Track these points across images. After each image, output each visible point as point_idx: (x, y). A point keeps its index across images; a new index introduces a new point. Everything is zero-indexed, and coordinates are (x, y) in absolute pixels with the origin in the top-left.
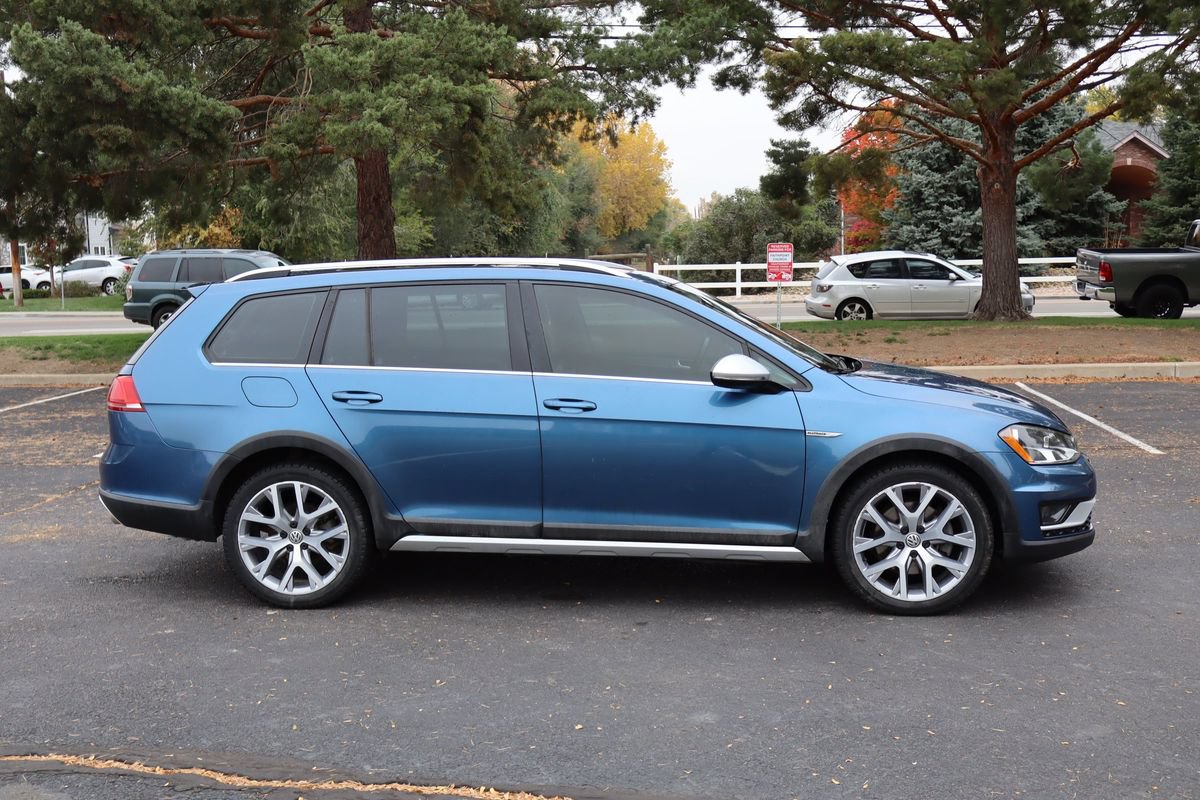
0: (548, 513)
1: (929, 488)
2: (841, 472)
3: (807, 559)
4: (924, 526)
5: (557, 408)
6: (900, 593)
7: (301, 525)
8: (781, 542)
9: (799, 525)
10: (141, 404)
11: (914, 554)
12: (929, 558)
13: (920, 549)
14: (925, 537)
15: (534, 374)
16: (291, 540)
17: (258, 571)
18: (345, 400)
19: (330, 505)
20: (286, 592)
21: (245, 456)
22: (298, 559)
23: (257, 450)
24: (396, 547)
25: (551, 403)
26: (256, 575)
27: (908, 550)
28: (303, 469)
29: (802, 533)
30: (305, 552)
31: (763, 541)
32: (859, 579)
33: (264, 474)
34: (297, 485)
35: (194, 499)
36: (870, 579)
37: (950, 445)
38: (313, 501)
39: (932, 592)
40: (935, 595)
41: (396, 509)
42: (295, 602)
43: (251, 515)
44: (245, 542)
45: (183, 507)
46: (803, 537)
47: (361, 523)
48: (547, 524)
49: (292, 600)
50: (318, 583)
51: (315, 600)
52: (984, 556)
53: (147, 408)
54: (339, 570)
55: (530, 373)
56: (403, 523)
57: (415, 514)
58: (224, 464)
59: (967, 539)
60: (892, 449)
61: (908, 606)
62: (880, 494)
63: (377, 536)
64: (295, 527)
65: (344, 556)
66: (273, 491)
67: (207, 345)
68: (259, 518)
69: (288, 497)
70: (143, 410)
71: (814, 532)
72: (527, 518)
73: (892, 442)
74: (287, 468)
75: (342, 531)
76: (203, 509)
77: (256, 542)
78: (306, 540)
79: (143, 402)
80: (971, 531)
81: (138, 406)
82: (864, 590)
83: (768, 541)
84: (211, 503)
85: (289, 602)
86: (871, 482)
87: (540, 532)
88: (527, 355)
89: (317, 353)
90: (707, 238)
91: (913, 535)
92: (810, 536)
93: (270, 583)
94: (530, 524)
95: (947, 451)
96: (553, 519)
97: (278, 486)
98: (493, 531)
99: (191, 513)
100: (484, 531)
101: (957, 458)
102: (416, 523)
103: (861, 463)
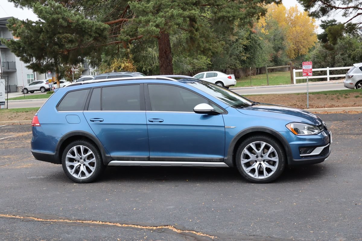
0: (151, 153)
1: (263, 143)
2: (235, 139)
3: (228, 166)
4: (263, 155)
5: (152, 121)
6: (256, 176)
7: (83, 158)
8: (219, 161)
9: (224, 155)
11: (260, 164)
12: (265, 165)
13: (262, 163)
14: (263, 159)
15: (146, 111)
16: (80, 163)
17: (71, 172)
18: (93, 121)
19: (90, 152)
20: (79, 178)
21: (66, 138)
22: (83, 168)
23: (70, 136)
24: (109, 164)
25: (150, 120)
26: (71, 173)
27: (258, 163)
28: (83, 142)
29: (225, 158)
30: (84, 166)
31: (214, 161)
32: (243, 172)
33: (72, 144)
34: (81, 146)
35: (53, 151)
36: (246, 172)
37: (268, 129)
38: (86, 151)
39: (266, 176)
40: (267, 177)
41: (109, 153)
42: (82, 181)
43: (69, 156)
44: (68, 163)
45: (51, 154)
46: (225, 159)
47: (99, 157)
48: (151, 157)
49: (81, 181)
50: (88, 175)
51: (87, 180)
52: (281, 164)
53: (41, 125)
54: (94, 171)
55: (145, 111)
56: (110, 157)
57: (114, 154)
58: (61, 140)
59: (276, 159)
60: (251, 131)
61: (258, 180)
62: (248, 145)
63: (104, 161)
64: (81, 159)
65: (95, 167)
66: (75, 148)
67: (57, 106)
68: (71, 156)
69: (79, 150)
70: (40, 126)
71: (229, 158)
72: (145, 155)
73: (250, 129)
74: (78, 142)
75: (94, 160)
76: (56, 154)
77: (71, 164)
78: (85, 163)
79: (40, 123)
80: (277, 156)
81: (39, 125)
82: (245, 176)
83: (215, 161)
84: (58, 152)
85: (80, 181)
86: (245, 141)
87: (149, 159)
88: (145, 106)
89: (87, 107)
90: (317, 58)
91: (260, 158)
92: (228, 159)
93: (75, 176)
94: (146, 157)
95: (267, 131)
96: (153, 155)
98: (135, 159)
99: (53, 155)
100: (133, 159)
101: (271, 133)
102: (114, 157)
103: (241, 136)
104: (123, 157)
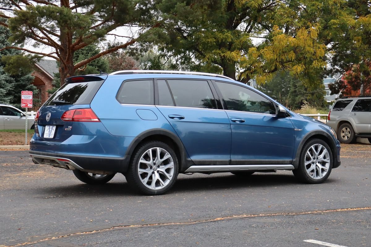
0: (232, 156)
1: (320, 146)
2: (303, 141)
3: (294, 168)
4: (318, 157)
5: (235, 121)
6: (315, 177)
8: (289, 163)
9: (293, 158)
10: (99, 119)
12: (320, 166)
13: (318, 164)
14: (318, 160)
16: (154, 169)
17: (144, 182)
18: (173, 118)
20: (153, 189)
21: (143, 138)
22: (157, 176)
24: (187, 170)
25: (233, 120)
26: (144, 184)
27: (315, 164)
28: (160, 143)
29: (294, 160)
32: (306, 173)
33: (147, 145)
34: (158, 148)
35: (121, 154)
36: (308, 173)
40: (322, 177)
41: (190, 156)
42: (157, 192)
43: (142, 160)
44: (140, 171)
45: (118, 159)
47: (178, 162)
48: (233, 160)
49: (156, 192)
50: (165, 184)
51: (163, 191)
53: (101, 120)
54: (171, 179)
55: (224, 110)
56: (192, 161)
57: (194, 158)
58: (136, 141)
59: (328, 160)
60: (314, 134)
62: (310, 147)
64: (155, 165)
65: (172, 174)
66: (150, 151)
67: (117, 97)
68: (144, 161)
69: (154, 153)
70: (99, 121)
72: (226, 158)
73: (314, 132)
74: (155, 143)
75: (172, 165)
77: (143, 171)
78: (159, 169)
79: (99, 118)
80: (329, 158)
81: (97, 120)
84: (130, 156)
85: (154, 193)
86: (309, 144)
87: (230, 163)
89: (157, 101)
91: (316, 160)
92: (296, 161)
93: (148, 186)
94: (228, 160)
97: (152, 149)
98: (218, 164)
99: (121, 161)
100: (215, 163)
101: (327, 136)
102: (195, 161)
103: (308, 138)
104: (205, 161)
